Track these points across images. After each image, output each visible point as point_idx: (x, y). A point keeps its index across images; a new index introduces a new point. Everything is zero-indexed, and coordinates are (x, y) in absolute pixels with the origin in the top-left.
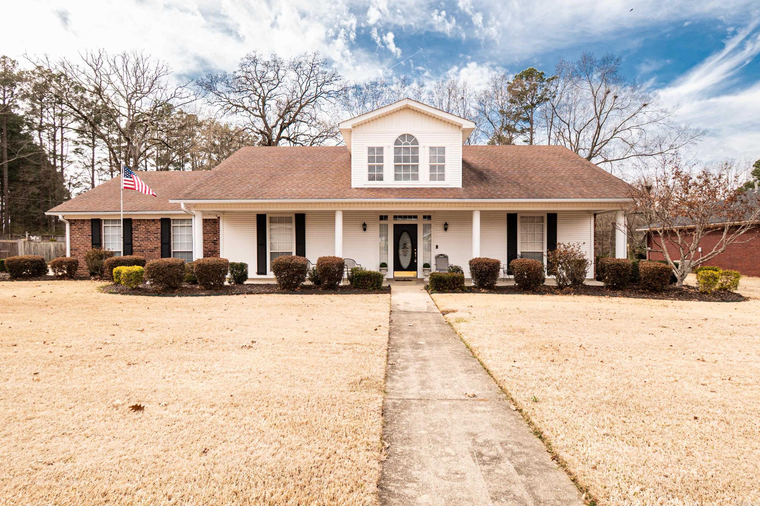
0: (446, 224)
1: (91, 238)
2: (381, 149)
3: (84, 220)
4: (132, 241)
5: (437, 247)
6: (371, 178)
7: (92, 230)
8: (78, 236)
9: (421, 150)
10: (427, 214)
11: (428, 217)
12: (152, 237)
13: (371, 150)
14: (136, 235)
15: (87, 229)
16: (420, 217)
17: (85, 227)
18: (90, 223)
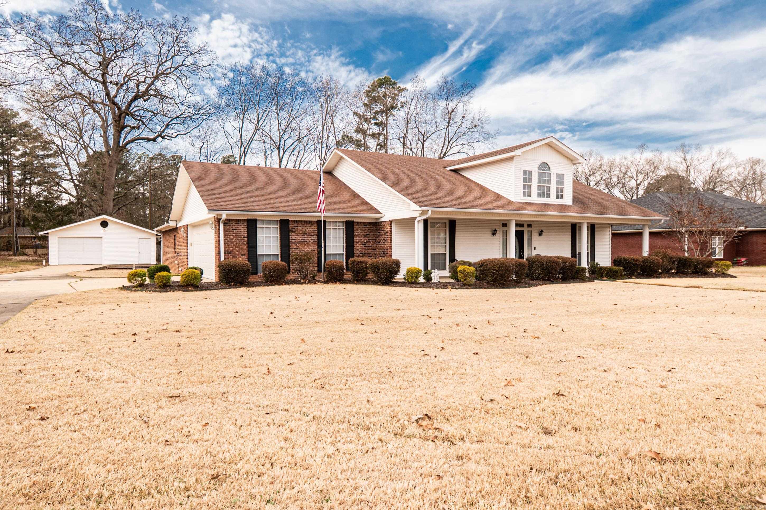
0: (542, 231)
1: (246, 239)
2: (530, 172)
3: (239, 220)
4: (289, 243)
5: (535, 248)
6: (524, 194)
7: (248, 232)
8: (232, 237)
9: (552, 175)
10: (529, 223)
11: (530, 226)
12: (308, 239)
13: (525, 172)
14: (294, 237)
15: (243, 229)
16: (526, 225)
17: (240, 228)
18: (245, 224)
